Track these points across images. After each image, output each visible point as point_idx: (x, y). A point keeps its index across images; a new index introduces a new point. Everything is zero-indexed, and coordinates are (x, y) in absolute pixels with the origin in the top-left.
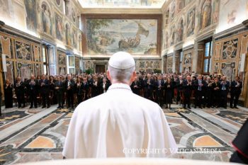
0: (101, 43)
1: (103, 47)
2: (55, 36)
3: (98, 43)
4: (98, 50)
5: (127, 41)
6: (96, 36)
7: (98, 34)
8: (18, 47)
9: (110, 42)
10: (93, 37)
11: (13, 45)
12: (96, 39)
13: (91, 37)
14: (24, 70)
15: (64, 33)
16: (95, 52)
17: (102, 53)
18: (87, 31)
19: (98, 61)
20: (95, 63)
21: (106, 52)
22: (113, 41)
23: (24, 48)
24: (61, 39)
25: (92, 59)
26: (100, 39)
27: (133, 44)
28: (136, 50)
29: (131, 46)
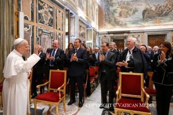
0: (120, 15)
1: (122, 19)
2: (77, 4)
3: (117, 15)
4: (117, 23)
5: (154, 8)
6: (114, 8)
7: (117, 5)
8: (40, 8)
9: (131, 13)
10: (111, 9)
11: (35, 4)
12: (115, 11)
13: (108, 9)
14: (45, 38)
15: (85, 3)
16: (113, 25)
17: (121, 25)
18: (104, 4)
19: (115, 35)
20: (112, 38)
21: (125, 24)
22: (136, 11)
23: (47, 10)
24: (83, 9)
25: (109, 33)
26: (119, 10)
27: (162, 11)
28: (168, 18)
29: (159, 15)
